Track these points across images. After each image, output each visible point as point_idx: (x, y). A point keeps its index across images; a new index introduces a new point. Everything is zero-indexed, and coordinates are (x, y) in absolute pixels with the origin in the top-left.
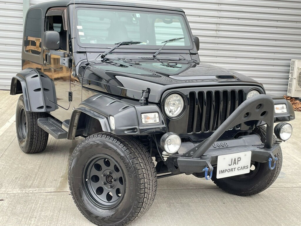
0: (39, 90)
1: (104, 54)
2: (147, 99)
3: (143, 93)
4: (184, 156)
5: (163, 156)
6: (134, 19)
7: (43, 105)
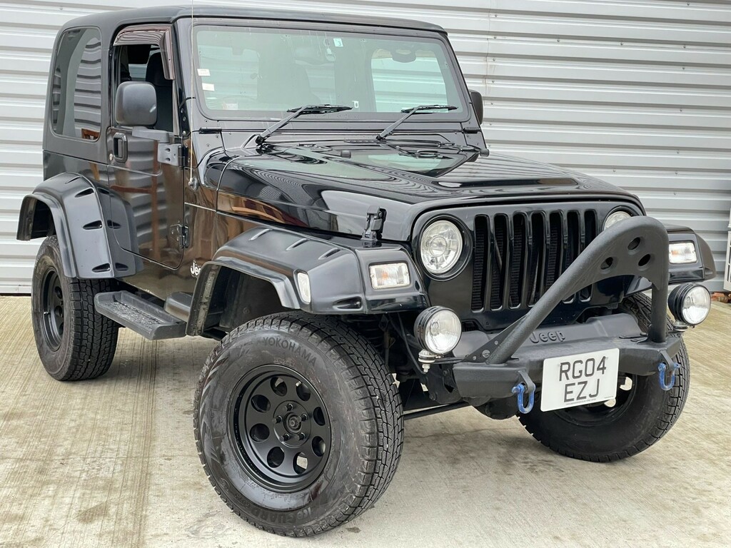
0: (96, 225)
1: (263, 135)
2: (379, 233)
3: (369, 219)
4: (468, 360)
5: (420, 360)
6: (329, 51)
7: (108, 262)
